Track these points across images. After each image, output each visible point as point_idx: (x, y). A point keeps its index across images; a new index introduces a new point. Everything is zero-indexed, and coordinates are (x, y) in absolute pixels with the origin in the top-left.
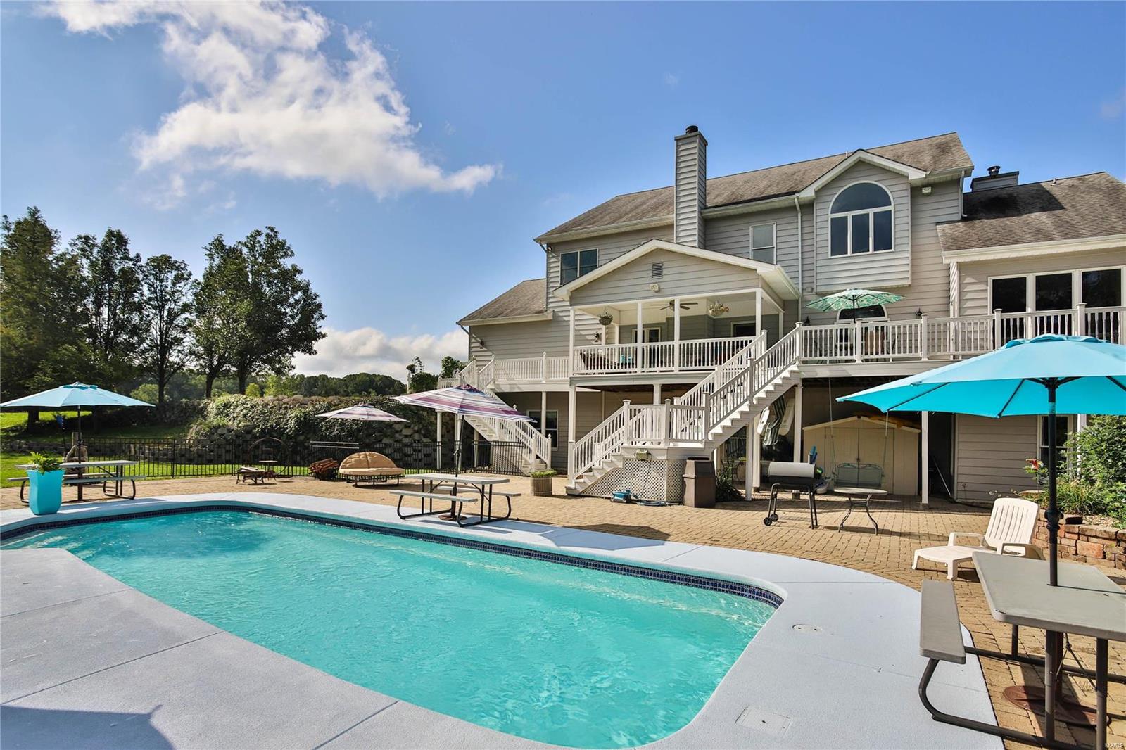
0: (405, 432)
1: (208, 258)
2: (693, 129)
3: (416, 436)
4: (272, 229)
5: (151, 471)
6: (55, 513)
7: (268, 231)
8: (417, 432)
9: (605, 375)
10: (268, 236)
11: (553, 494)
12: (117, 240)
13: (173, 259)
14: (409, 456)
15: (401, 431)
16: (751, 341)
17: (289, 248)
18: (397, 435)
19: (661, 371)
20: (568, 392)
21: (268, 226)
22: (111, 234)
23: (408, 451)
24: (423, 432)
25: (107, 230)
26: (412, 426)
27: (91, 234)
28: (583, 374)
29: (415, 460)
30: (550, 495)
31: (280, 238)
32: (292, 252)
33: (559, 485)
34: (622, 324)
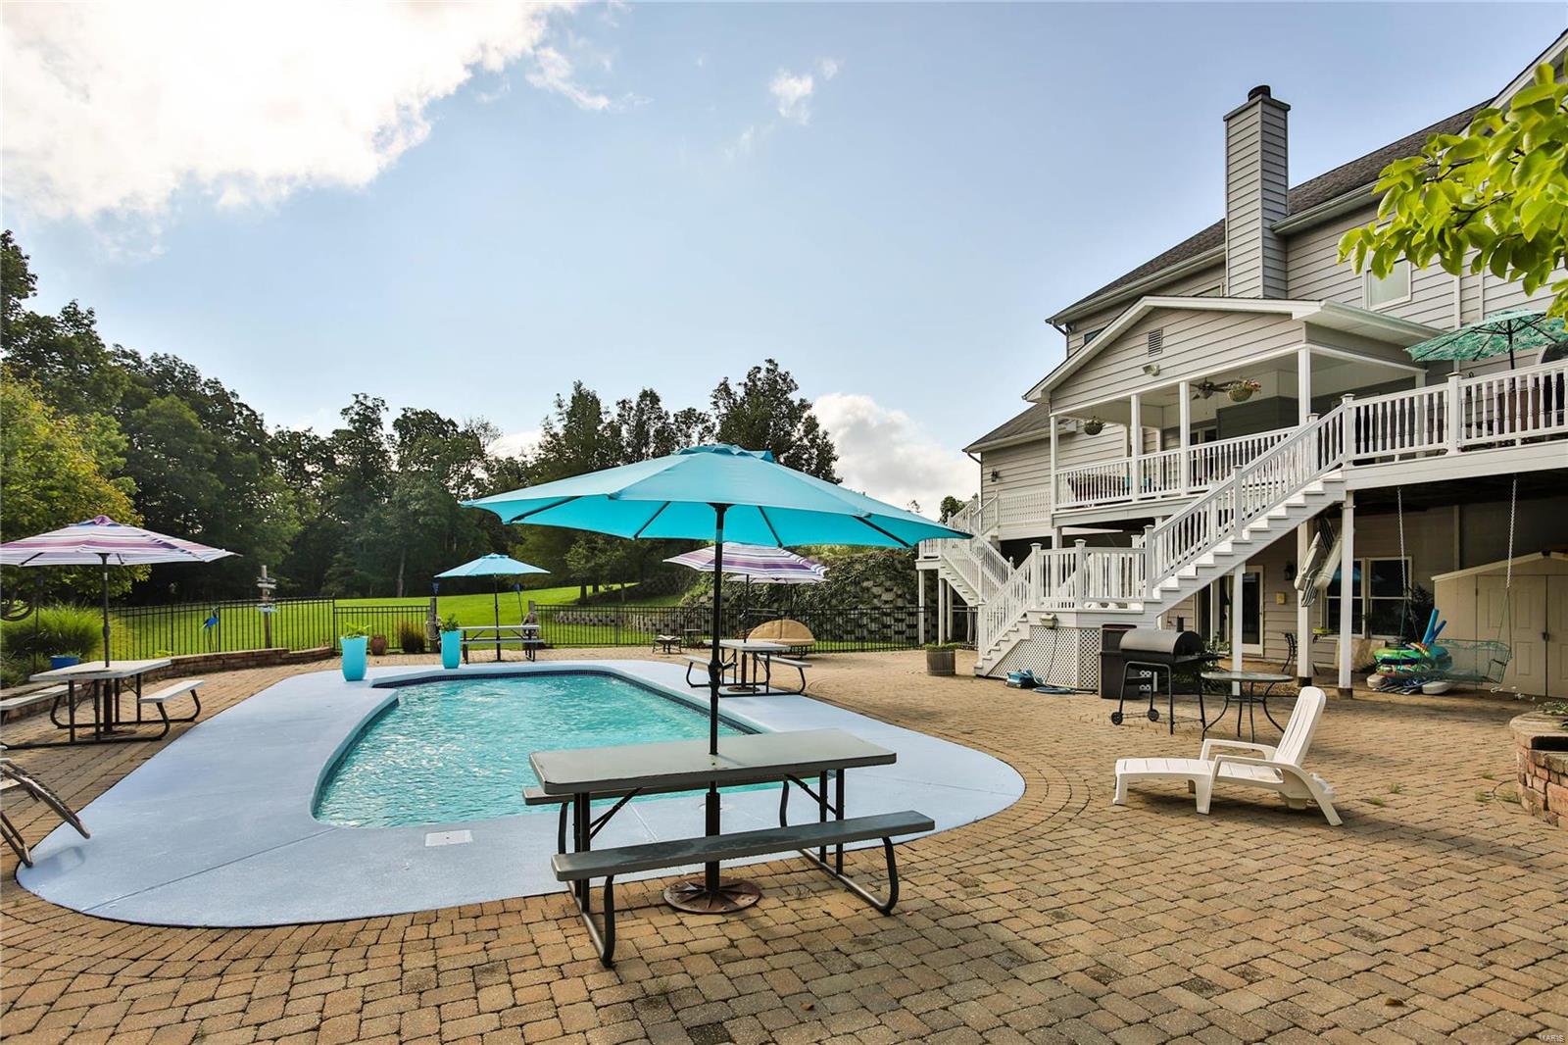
0: (885, 597)
1: (712, 406)
2: (1262, 91)
3: (900, 603)
4: (770, 361)
5: (575, 639)
6: (456, 667)
7: (768, 365)
8: (900, 596)
9: (1093, 507)
10: (768, 370)
11: (957, 672)
12: (651, 397)
13: (698, 412)
14: (889, 627)
15: (880, 596)
16: (1286, 436)
17: (792, 381)
18: (875, 601)
19: (1163, 497)
20: (1051, 537)
21: (768, 359)
22: (644, 395)
23: (888, 620)
24: (907, 596)
25: (641, 391)
26: (895, 589)
27: (627, 399)
28: (1073, 508)
29: (896, 633)
30: (952, 674)
31: (781, 370)
32: (796, 385)
33: (964, 662)
34: (1167, 427)
